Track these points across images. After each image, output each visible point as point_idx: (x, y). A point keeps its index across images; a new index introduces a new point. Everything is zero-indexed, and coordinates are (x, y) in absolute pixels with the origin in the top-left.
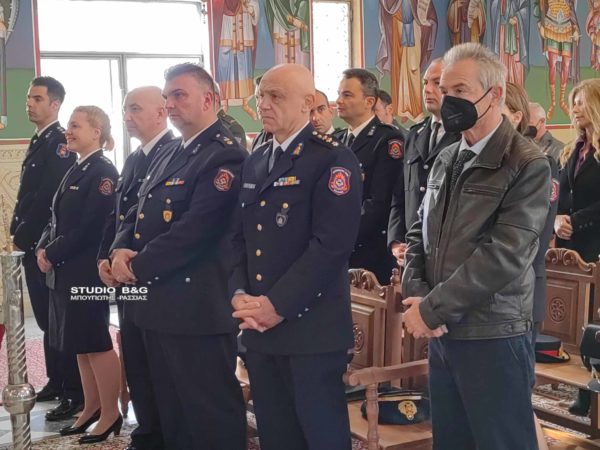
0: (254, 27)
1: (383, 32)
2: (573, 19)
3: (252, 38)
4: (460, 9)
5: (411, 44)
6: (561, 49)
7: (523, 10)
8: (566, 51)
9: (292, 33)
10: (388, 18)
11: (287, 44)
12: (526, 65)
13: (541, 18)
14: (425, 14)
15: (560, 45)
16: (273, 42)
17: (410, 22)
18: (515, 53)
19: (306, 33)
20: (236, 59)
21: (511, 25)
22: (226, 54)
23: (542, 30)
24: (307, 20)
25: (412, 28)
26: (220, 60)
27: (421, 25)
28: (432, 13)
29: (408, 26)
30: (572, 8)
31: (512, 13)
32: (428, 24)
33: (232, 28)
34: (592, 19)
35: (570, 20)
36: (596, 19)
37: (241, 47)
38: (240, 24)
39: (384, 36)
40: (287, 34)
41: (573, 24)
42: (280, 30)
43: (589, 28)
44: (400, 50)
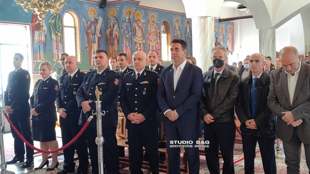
0: (45, 35)
1: (86, 38)
2: (143, 36)
3: (45, 39)
4: (110, 32)
5: (95, 42)
6: (140, 45)
7: (130, 33)
8: (142, 46)
9: (57, 38)
10: (87, 34)
11: (56, 41)
12: (131, 50)
13: (134, 35)
14: (99, 33)
15: (140, 44)
16: (51, 41)
17: (94, 35)
18: (128, 46)
19: (62, 38)
20: (39, 46)
21: (127, 37)
22: (36, 44)
23: (135, 39)
24: (62, 33)
25: (95, 37)
26: (34, 46)
27: (98, 36)
28: (101, 33)
29: (93, 36)
30: (143, 33)
31: (127, 34)
32: (99, 36)
33: (38, 35)
34: (148, 36)
35: (142, 36)
36: (149, 36)
37: (41, 42)
38: (41, 34)
39: (86, 39)
40: (56, 38)
41: (143, 38)
42: (54, 37)
43: (148, 39)
44: (91, 44)
